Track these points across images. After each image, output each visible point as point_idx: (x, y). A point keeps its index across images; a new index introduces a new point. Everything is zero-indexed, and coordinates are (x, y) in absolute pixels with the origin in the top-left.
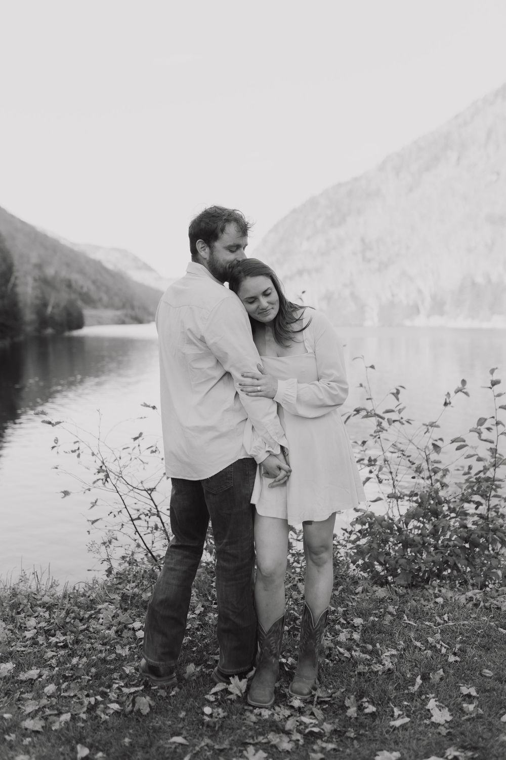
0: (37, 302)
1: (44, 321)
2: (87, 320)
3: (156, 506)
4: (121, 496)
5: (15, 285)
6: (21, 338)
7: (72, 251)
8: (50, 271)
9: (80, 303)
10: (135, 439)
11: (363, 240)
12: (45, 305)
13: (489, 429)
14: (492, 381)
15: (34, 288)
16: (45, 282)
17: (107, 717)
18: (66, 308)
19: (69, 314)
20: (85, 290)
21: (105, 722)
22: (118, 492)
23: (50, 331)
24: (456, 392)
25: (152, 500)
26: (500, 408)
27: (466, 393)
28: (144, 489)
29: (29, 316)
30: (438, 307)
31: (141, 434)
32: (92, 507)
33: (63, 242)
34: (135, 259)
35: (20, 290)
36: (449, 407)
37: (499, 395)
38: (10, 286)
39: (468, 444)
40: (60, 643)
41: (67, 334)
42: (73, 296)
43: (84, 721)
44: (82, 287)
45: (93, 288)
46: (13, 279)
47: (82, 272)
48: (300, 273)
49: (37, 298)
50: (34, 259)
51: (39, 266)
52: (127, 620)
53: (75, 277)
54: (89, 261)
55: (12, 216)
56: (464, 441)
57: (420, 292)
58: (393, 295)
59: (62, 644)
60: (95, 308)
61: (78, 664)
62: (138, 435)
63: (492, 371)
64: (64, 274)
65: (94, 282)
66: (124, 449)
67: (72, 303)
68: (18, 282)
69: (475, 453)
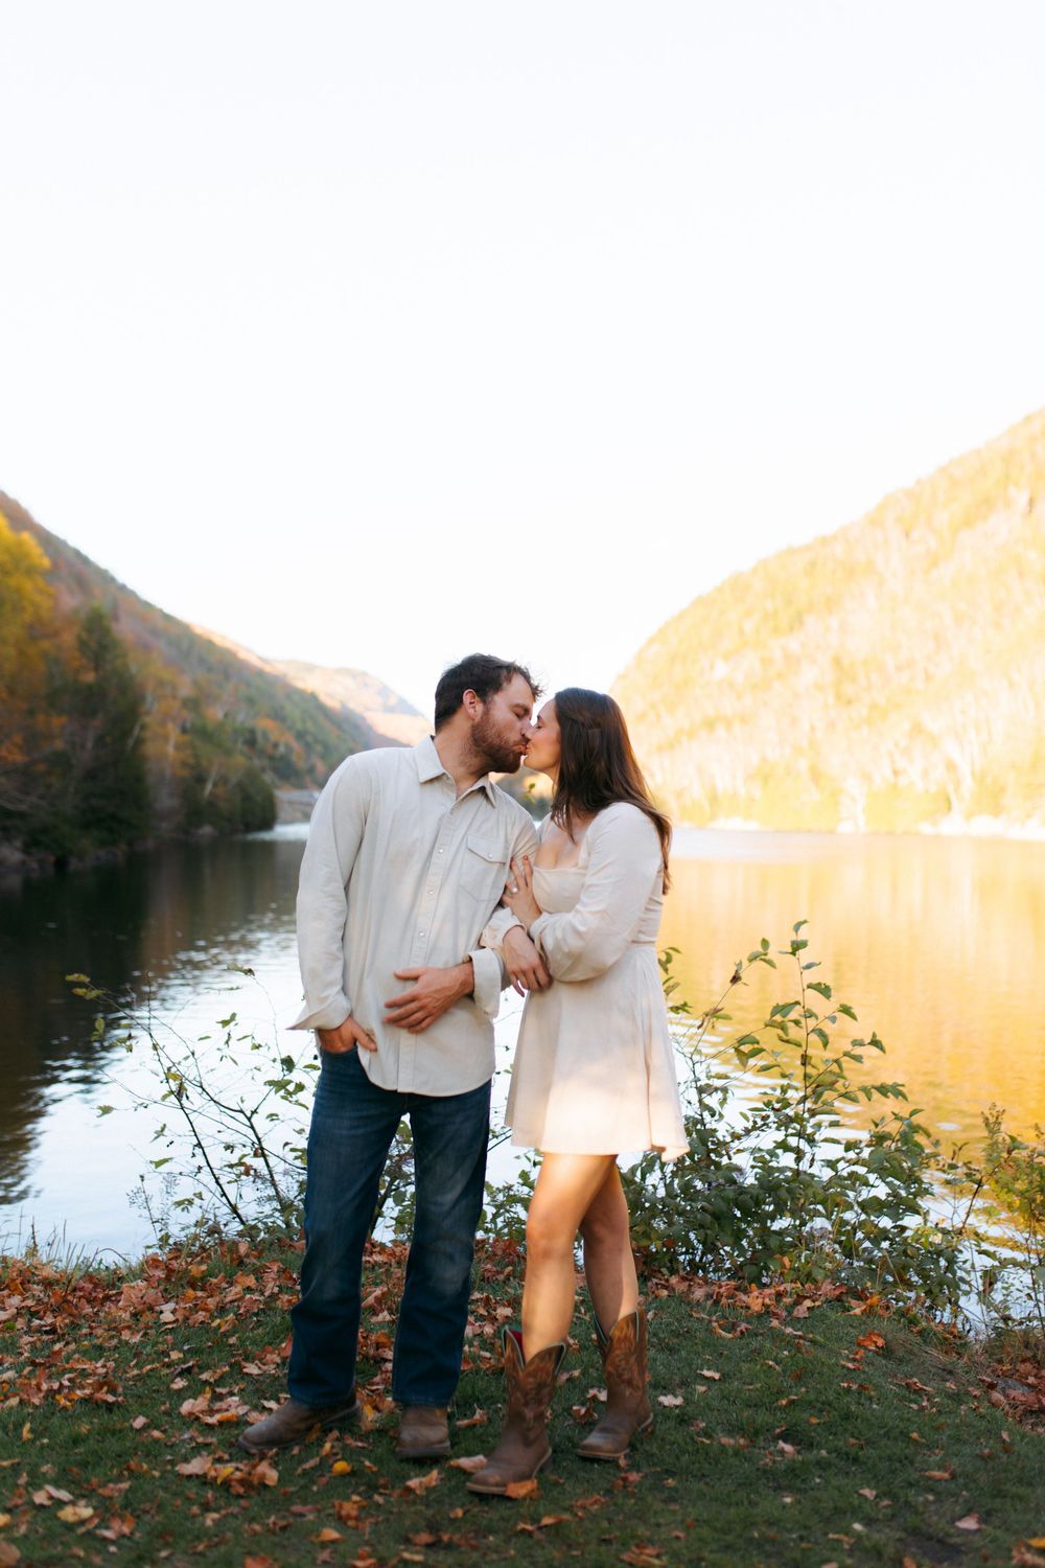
0: (185, 773)
1: (195, 811)
2: (283, 811)
3: (259, 1139)
4: (187, 1115)
5: (140, 742)
6: (150, 844)
7: (260, 673)
8: (216, 713)
9: (268, 777)
10: (225, 1023)
11: (837, 662)
12: (200, 780)
13: (797, 1023)
14: (793, 943)
15: (178, 747)
16: (201, 733)
17: (68, 1403)
18: (240, 785)
19: (247, 798)
20: (282, 749)
21: (65, 1408)
22: (182, 1108)
23: (207, 830)
24: (751, 960)
25: (252, 1127)
26: (809, 987)
27: (770, 962)
28: (239, 1109)
29: (165, 800)
30: (991, 798)
31: (233, 1016)
32: (156, 1138)
33: (242, 655)
34: (384, 691)
35: (150, 748)
36: (739, 985)
37: (809, 967)
38: (131, 742)
39: (765, 1047)
40: (46, 1326)
41: (239, 837)
42: (257, 762)
43: (36, 1407)
44: (276, 745)
45: (296, 746)
46: (136, 731)
47: (278, 716)
48: (710, 725)
49: (184, 764)
50: (186, 690)
51: (193, 704)
52: (156, 1301)
53: (264, 724)
54: (292, 693)
55: (147, 605)
56: (758, 1043)
57: (951, 766)
58: (896, 773)
59: (48, 1328)
60: (301, 786)
61: (60, 1350)
62: (228, 1018)
63: (797, 927)
64: (242, 718)
65: (300, 736)
66: (201, 1039)
67: (252, 775)
68: (148, 734)
69: (775, 1063)
